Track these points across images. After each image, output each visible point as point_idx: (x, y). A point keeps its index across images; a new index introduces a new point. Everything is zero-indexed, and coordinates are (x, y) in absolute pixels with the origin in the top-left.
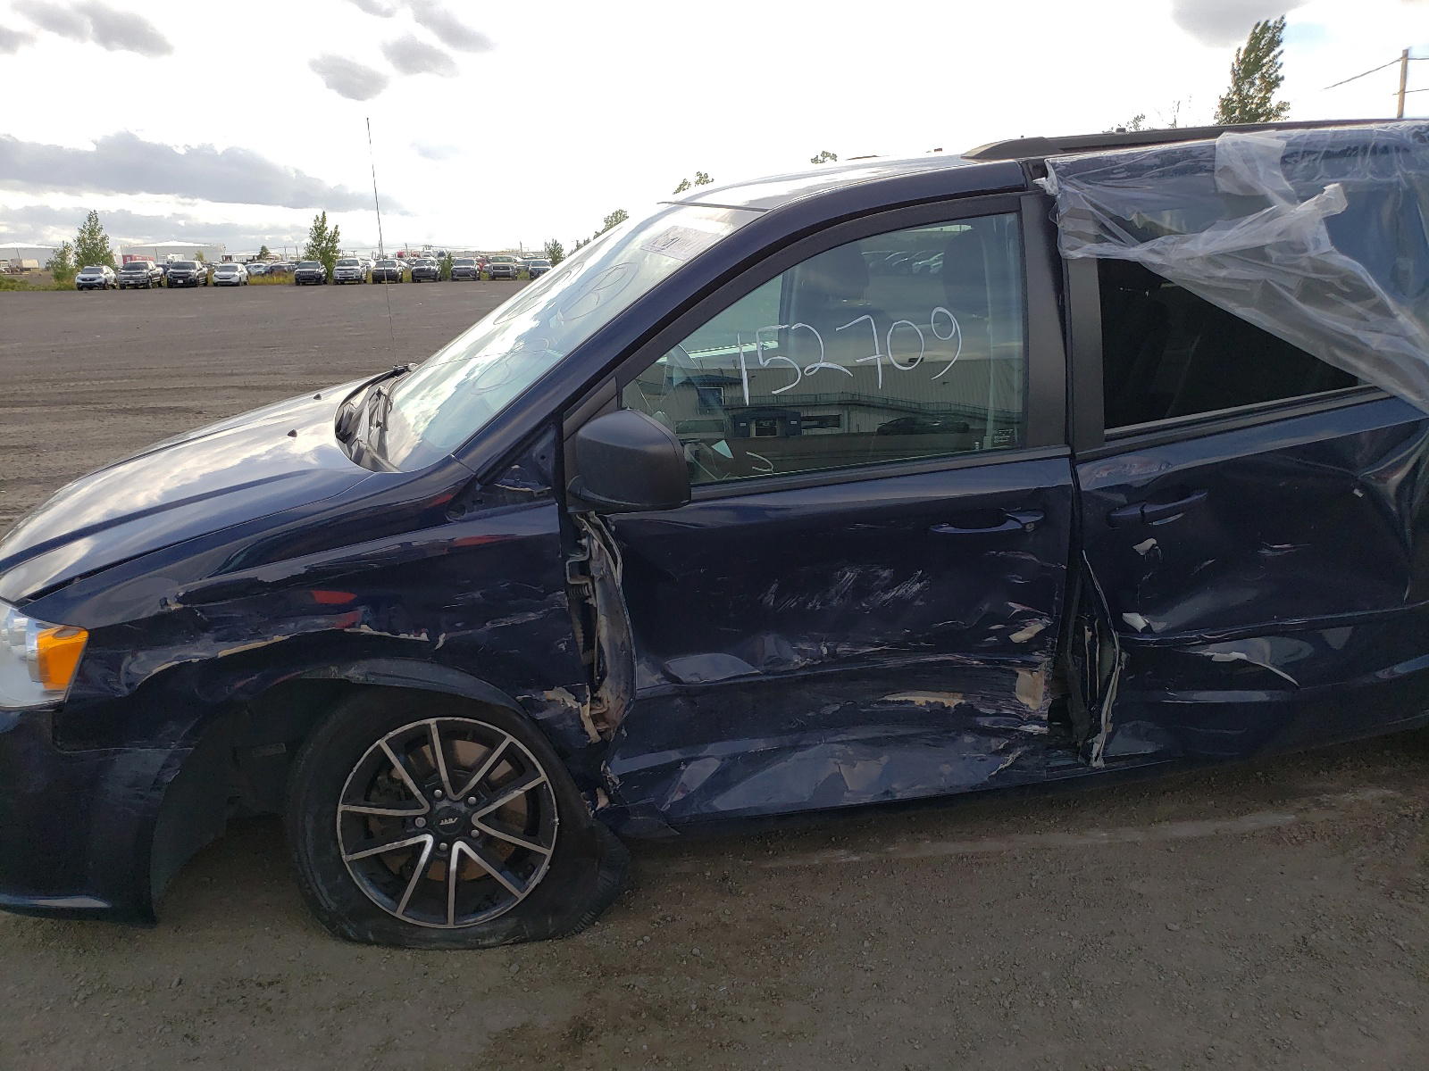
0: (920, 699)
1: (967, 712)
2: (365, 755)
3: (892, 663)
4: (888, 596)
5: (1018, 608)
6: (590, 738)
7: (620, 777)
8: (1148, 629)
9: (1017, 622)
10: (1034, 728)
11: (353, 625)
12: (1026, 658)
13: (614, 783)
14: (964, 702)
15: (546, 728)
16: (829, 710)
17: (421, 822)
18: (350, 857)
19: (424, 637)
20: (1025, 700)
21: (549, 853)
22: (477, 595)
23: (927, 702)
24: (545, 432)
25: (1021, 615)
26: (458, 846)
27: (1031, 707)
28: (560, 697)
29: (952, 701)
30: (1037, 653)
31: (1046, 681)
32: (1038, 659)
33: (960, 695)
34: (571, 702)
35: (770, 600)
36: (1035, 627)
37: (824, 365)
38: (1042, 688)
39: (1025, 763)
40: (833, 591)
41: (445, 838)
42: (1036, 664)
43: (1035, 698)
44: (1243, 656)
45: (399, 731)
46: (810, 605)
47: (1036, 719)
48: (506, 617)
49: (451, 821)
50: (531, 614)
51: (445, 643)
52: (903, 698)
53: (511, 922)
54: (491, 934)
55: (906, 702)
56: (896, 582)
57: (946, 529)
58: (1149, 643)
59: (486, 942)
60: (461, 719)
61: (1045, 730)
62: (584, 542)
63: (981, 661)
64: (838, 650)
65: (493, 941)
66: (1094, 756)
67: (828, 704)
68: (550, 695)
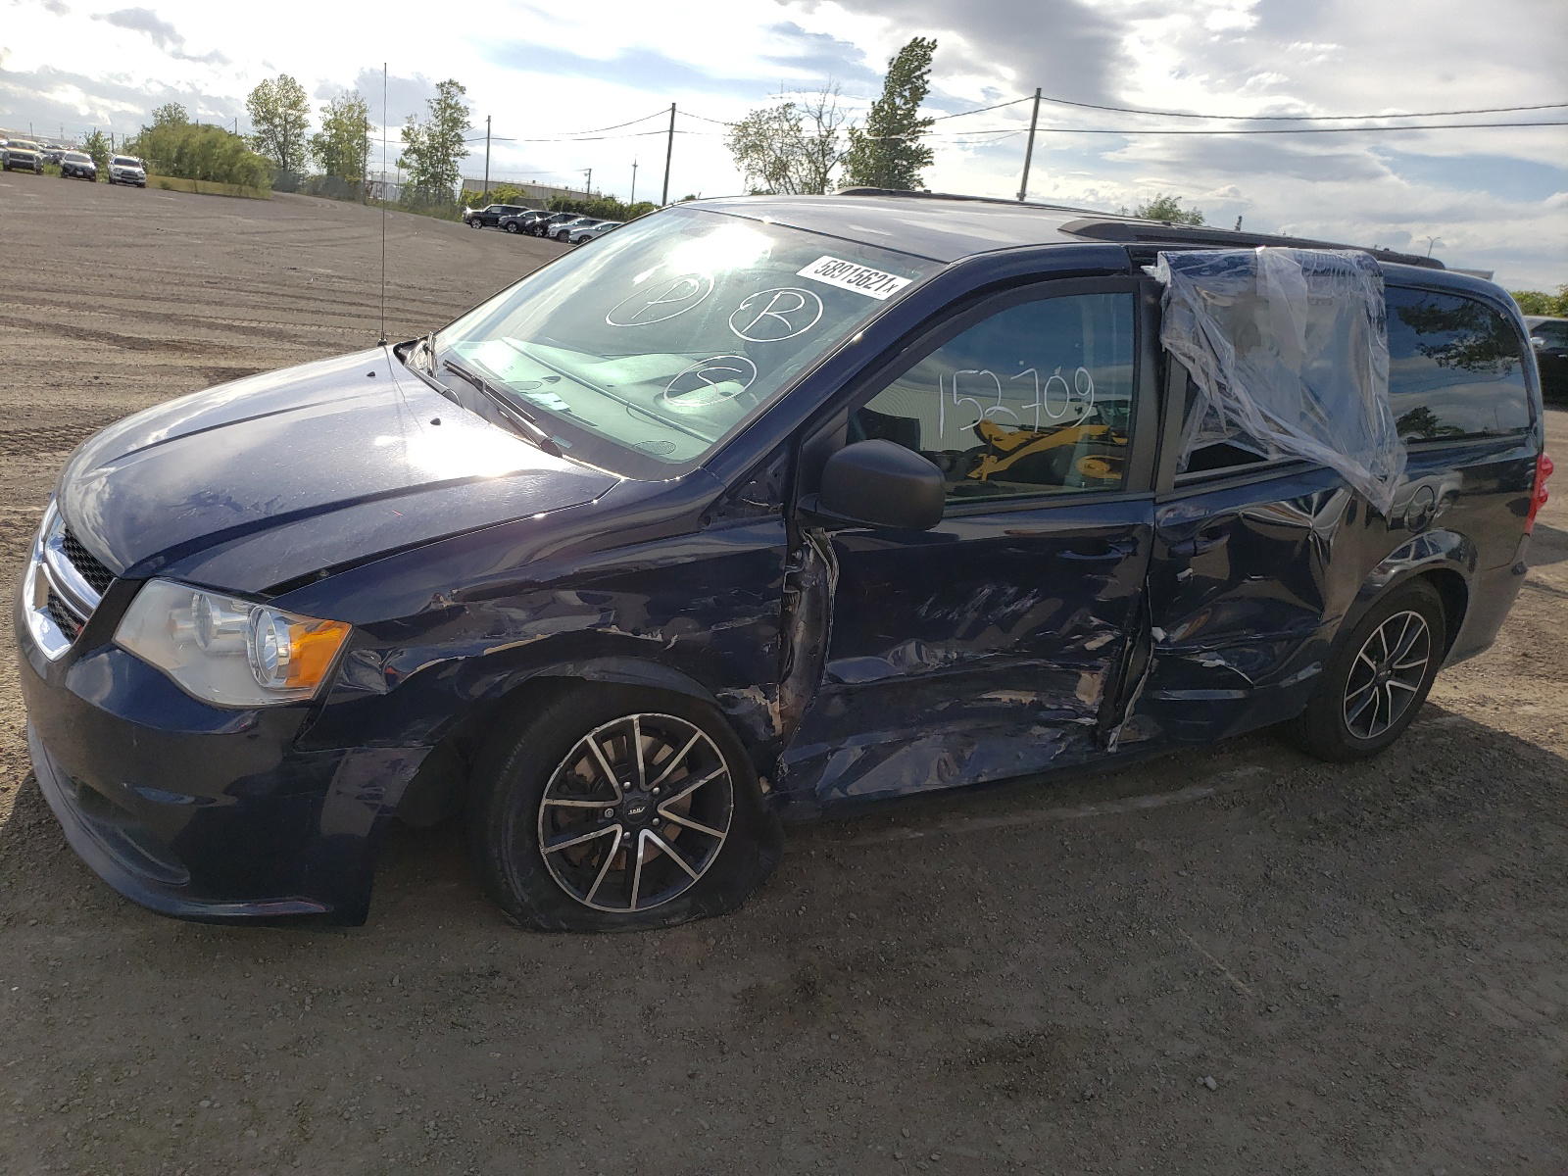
0: (1005, 697)
1: (1038, 706)
2: (573, 750)
3: (997, 667)
4: (1009, 610)
5: (1096, 621)
6: (774, 732)
7: (789, 767)
8: (1166, 641)
9: (1092, 633)
10: (1087, 721)
11: (604, 625)
12: (1093, 663)
13: (783, 772)
14: (1035, 699)
15: (736, 722)
16: (941, 707)
17: (609, 813)
18: (549, 850)
19: (659, 638)
20: (1082, 697)
21: (723, 836)
22: (711, 600)
23: (1011, 700)
24: (780, 454)
25: (1098, 628)
26: (645, 833)
27: (1087, 703)
28: (754, 696)
29: (1027, 698)
30: (1101, 659)
31: (1102, 682)
32: (1101, 664)
33: (1034, 693)
34: (760, 699)
35: (923, 611)
36: (1107, 638)
37: (1000, 408)
38: (1098, 687)
39: (1074, 749)
40: (970, 606)
41: (633, 827)
42: (1100, 668)
43: (1090, 696)
44: (1223, 663)
45: (605, 726)
46: (951, 616)
47: (1089, 713)
48: (728, 621)
49: (639, 811)
50: (748, 619)
51: (676, 643)
52: (995, 696)
53: (687, 902)
54: (675, 914)
55: (996, 699)
56: (1017, 597)
57: (1069, 554)
58: (1165, 651)
59: (673, 921)
60: (660, 715)
61: (1094, 722)
62: (798, 554)
63: (1059, 665)
64: (965, 655)
65: (677, 920)
66: (1111, 742)
67: (941, 702)
68: (746, 693)
